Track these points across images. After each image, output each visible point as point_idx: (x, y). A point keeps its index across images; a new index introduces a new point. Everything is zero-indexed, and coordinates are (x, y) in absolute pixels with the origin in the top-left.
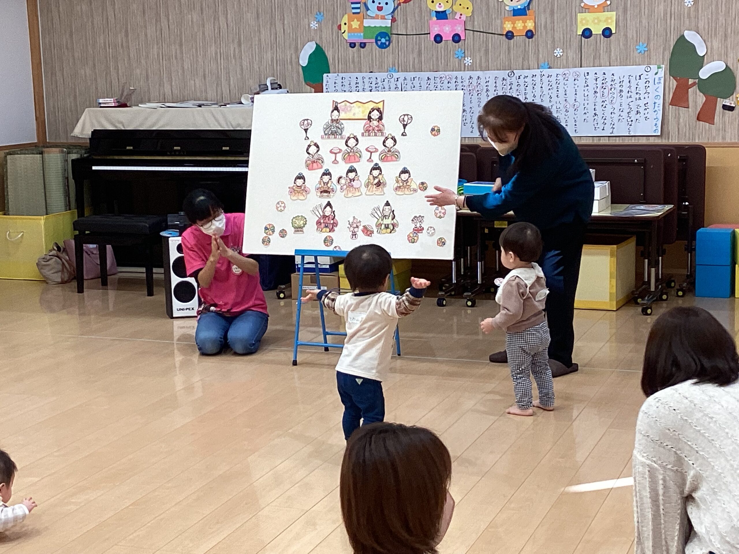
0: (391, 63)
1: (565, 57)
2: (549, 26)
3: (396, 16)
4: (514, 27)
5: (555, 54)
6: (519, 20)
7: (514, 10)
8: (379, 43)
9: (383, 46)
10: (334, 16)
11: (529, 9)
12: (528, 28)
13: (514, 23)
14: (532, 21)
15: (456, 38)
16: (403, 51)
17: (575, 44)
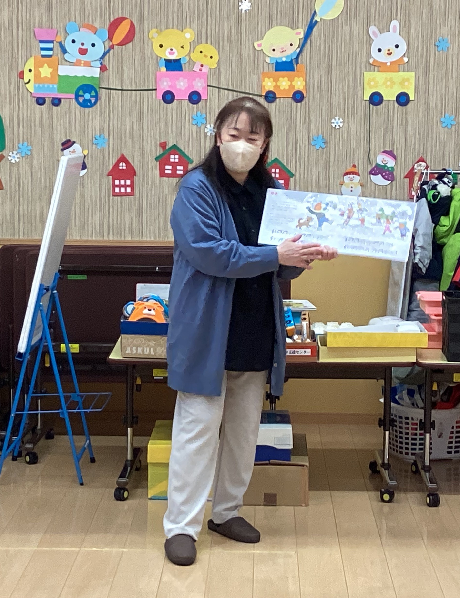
0: (98, 129)
1: (345, 129)
2: (324, 86)
3: (106, 63)
4: (276, 87)
5: (333, 125)
6: (283, 77)
7: (277, 63)
8: (81, 100)
9: (86, 104)
10: (13, 58)
11: (297, 63)
12: (296, 89)
13: (276, 80)
14: (301, 79)
15: (195, 98)
16: (116, 112)
17: (360, 112)
